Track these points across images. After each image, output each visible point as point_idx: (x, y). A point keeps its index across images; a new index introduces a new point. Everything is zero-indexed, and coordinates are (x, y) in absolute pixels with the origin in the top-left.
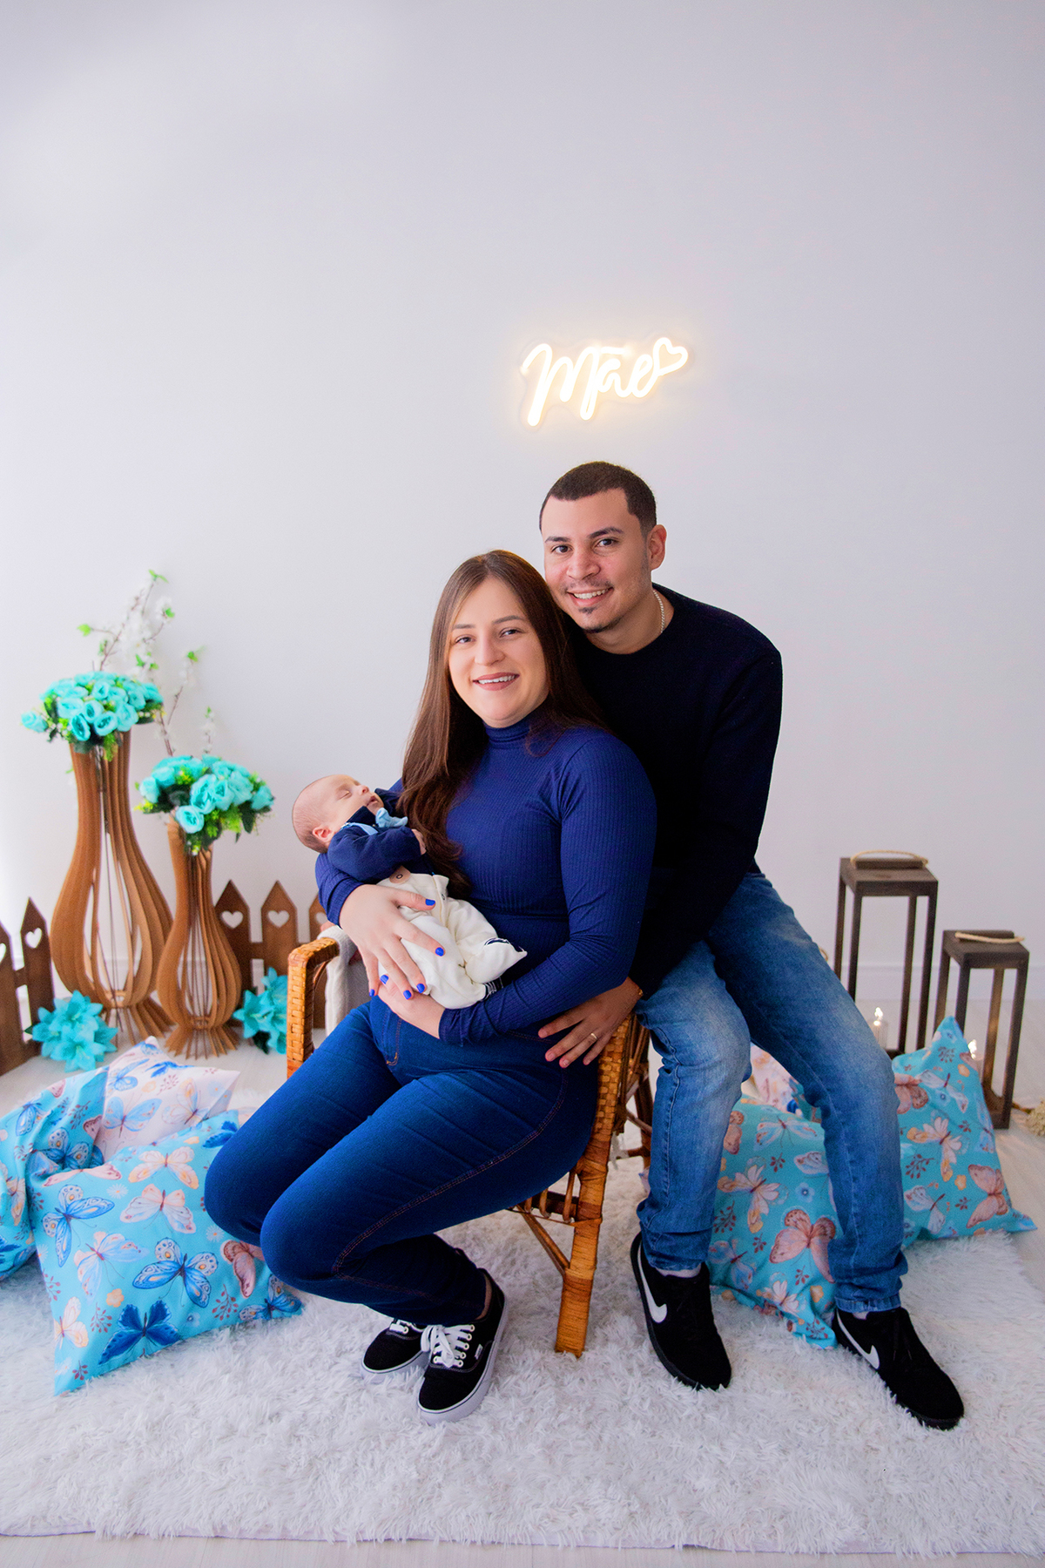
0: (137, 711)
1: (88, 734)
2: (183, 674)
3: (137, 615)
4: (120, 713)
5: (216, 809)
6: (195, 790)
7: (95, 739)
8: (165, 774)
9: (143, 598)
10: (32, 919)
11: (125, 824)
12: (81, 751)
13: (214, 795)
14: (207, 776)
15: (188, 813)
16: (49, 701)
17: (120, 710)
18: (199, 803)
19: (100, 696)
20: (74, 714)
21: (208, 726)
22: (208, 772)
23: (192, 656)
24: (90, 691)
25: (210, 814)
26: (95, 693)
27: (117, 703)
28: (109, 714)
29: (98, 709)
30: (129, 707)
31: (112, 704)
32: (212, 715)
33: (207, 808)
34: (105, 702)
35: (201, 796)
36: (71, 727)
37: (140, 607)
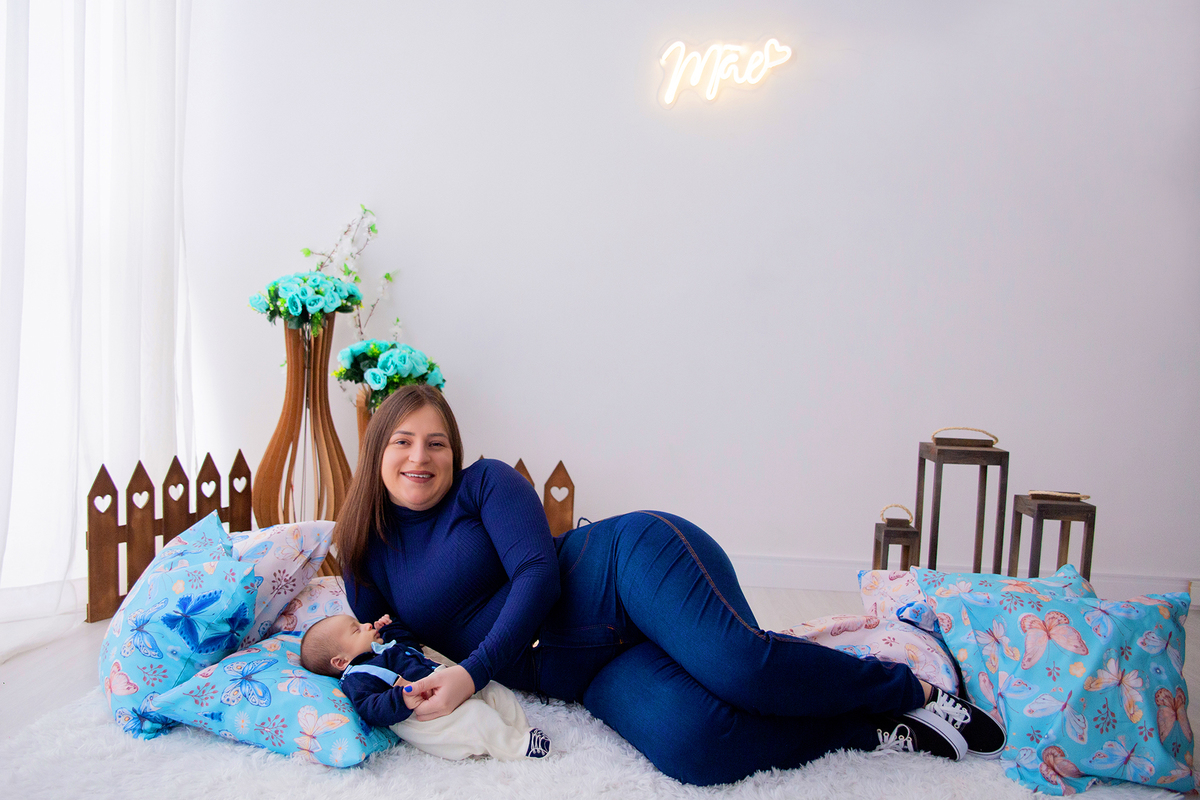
0: (341, 298)
1: (300, 310)
2: (380, 289)
3: (348, 240)
4: (327, 297)
5: (397, 374)
6: (381, 360)
7: (305, 317)
8: (358, 347)
9: (354, 227)
10: (240, 468)
11: (323, 398)
12: (293, 326)
13: (397, 362)
14: (392, 350)
15: (374, 375)
16: (272, 289)
17: (328, 294)
18: (384, 367)
19: (314, 284)
20: (290, 295)
21: (396, 329)
22: (394, 346)
23: (387, 277)
24: (305, 281)
25: (393, 377)
26: (310, 282)
27: (326, 290)
28: (319, 296)
29: (311, 292)
30: (335, 294)
31: (322, 290)
32: (400, 323)
33: (391, 372)
34: (316, 289)
35: (386, 362)
36: (287, 304)
37: (351, 234)
